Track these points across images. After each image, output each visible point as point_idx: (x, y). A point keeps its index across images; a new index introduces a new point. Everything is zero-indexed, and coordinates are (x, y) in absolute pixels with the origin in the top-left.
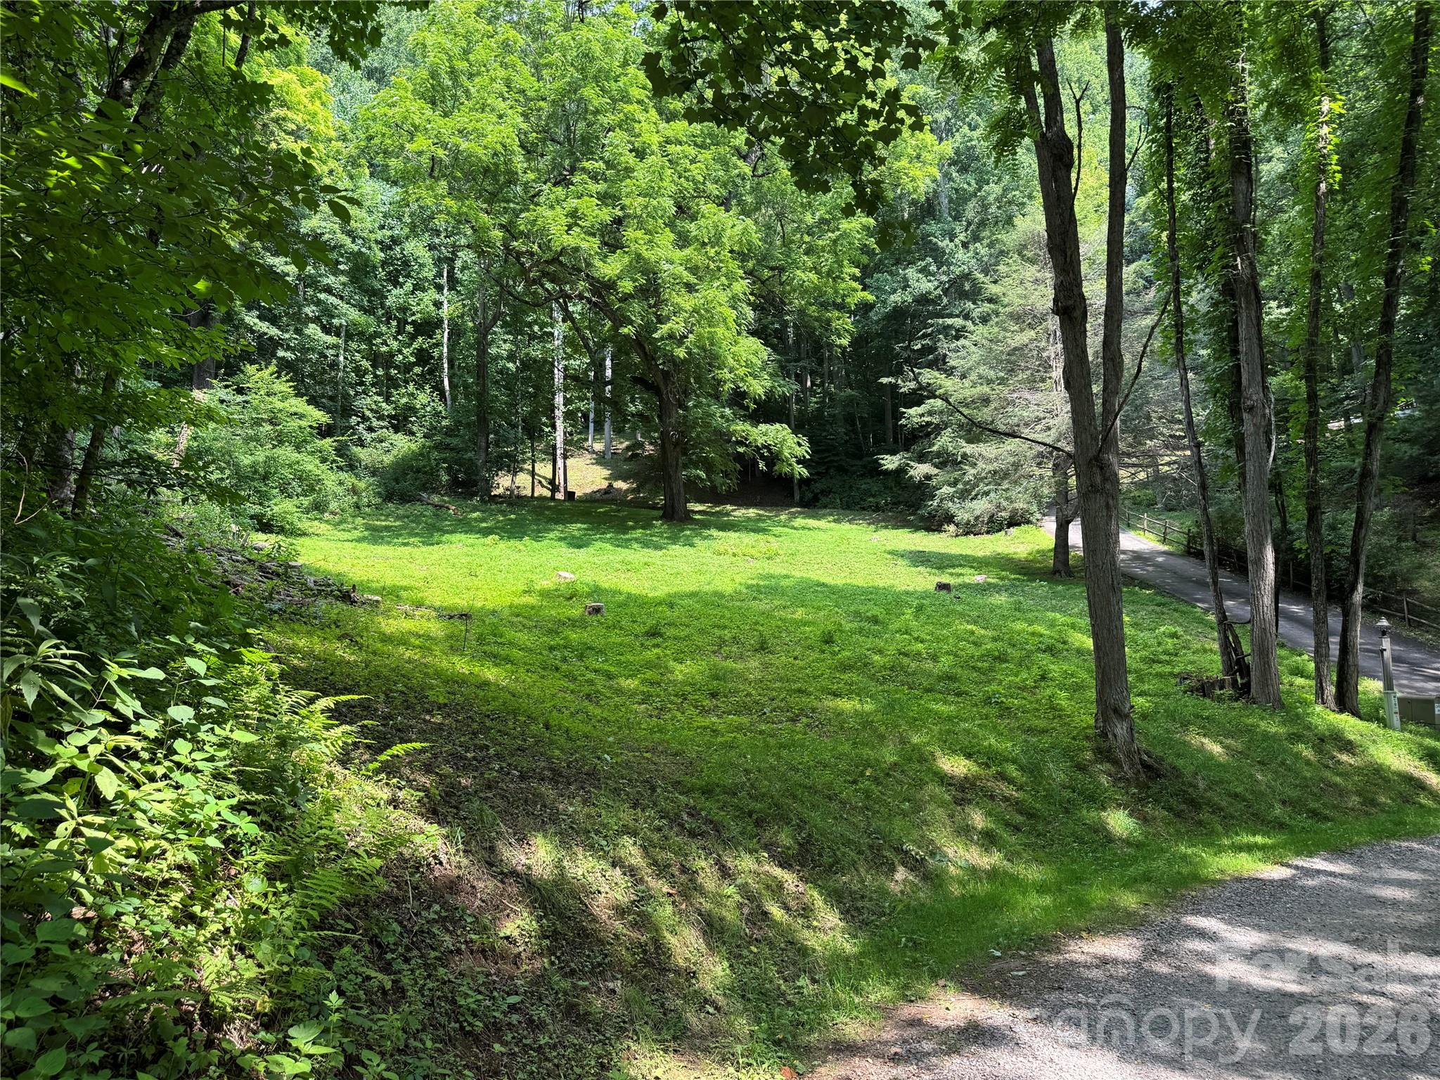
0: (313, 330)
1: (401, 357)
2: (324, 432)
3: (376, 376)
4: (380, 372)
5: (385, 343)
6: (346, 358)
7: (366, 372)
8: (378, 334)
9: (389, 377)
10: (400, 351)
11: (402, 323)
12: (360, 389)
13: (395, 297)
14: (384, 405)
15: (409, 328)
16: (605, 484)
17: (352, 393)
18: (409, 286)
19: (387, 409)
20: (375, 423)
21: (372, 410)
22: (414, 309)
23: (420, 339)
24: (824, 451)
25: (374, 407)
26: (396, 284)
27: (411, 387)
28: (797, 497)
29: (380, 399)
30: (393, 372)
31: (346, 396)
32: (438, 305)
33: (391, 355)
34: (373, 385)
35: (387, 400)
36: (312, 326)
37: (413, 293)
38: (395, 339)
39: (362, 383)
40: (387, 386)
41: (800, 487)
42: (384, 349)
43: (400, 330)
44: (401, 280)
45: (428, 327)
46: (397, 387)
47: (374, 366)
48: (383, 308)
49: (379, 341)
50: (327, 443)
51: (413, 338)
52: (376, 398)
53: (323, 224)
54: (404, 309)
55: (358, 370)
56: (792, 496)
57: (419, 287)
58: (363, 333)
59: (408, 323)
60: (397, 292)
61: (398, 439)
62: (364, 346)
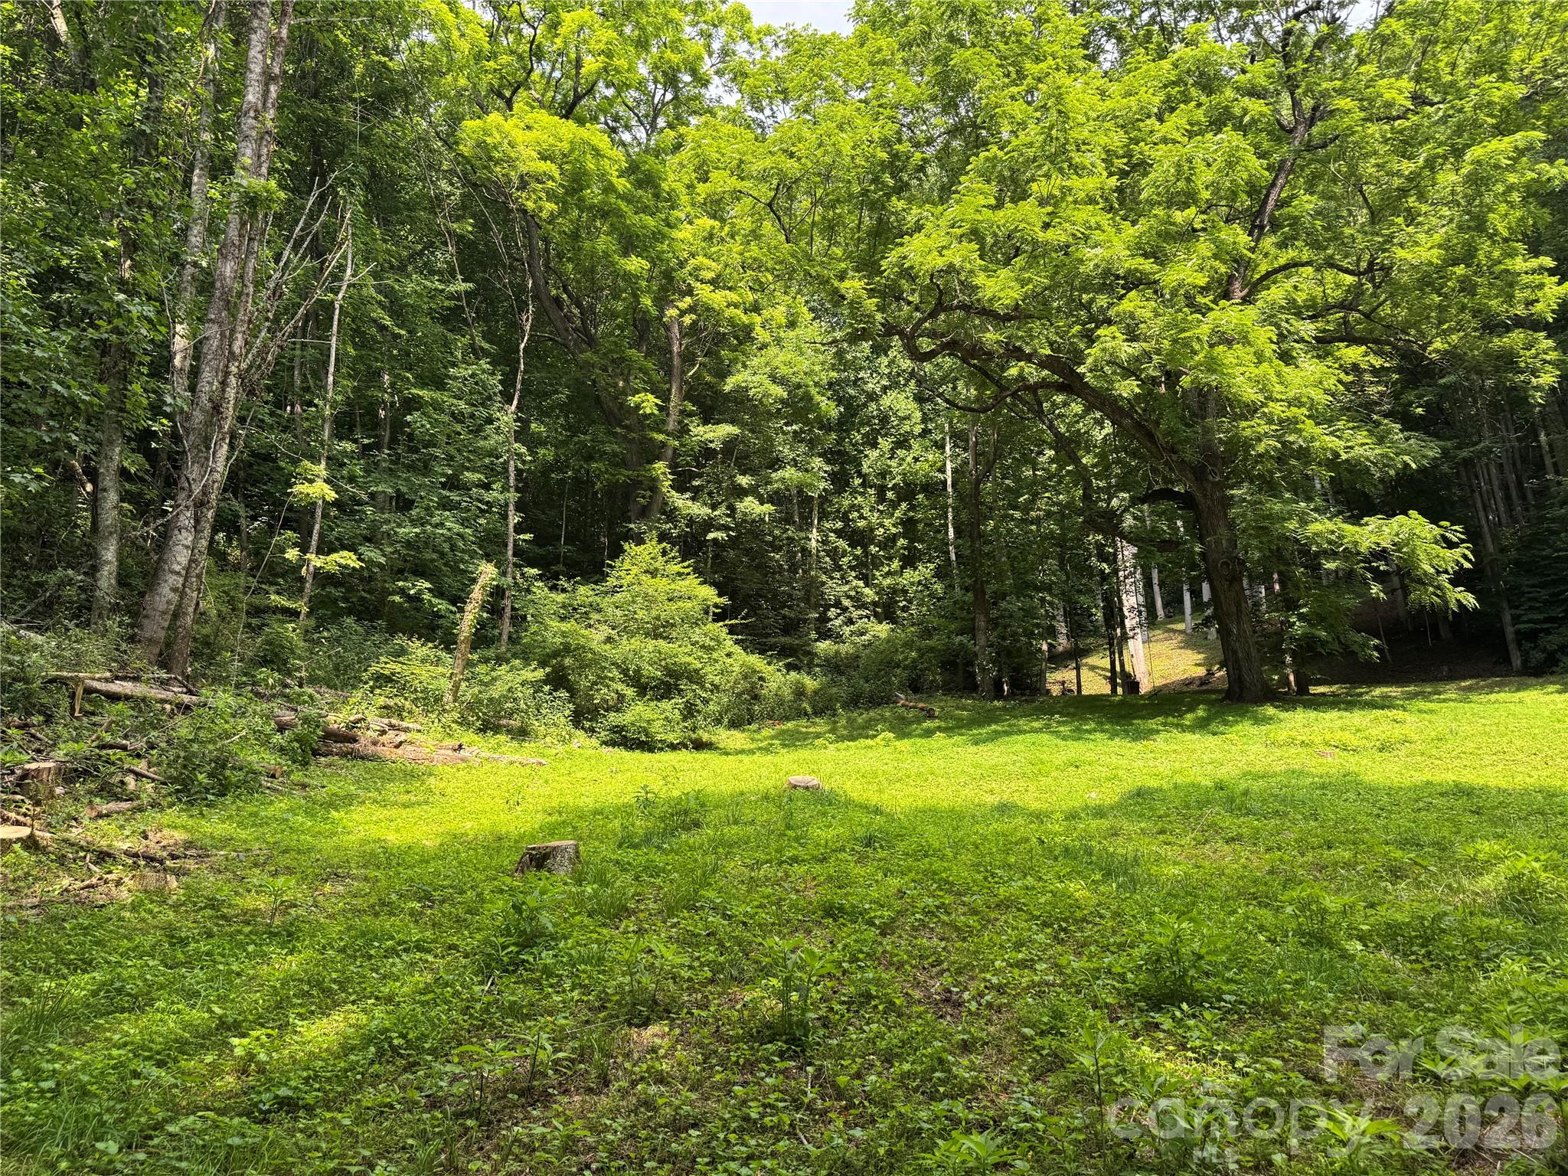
1: (882, 530)
3: (854, 557)
4: (859, 552)
5: (861, 517)
6: (819, 541)
7: (843, 554)
8: (854, 508)
9: (869, 556)
10: (880, 524)
11: (881, 491)
12: (835, 574)
13: (872, 460)
14: (865, 590)
15: (890, 495)
16: (1201, 672)
17: (827, 581)
18: (888, 446)
19: (869, 594)
20: (855, 613)
21: (849, 597)
22: (895, 472)
23: (903, 505)
24: (1554, 583)
25: (853, 593)
26: (874, 445)
27: (895, 565)
28: (1517, 662)
29: (860, 583)
30: (873, 549)
31: (820, 586)
33: (870, 529)
34: (852, 568)
35: (869, 583)
37: (894, 453)
38: (875, 510)
39: (837, 567)
40: (867, 568)
41: (1519, 645)
42: (862, 524)
43: (880, 499)
44: (879, 440)
45: (913, 488)
46: (879, 566)
47: (852, 546)
48: (859, 476)
49: (856, 515)
51: (894, 505)
52: (855, 583)
54: (883, 474)
55: (834, 554)
56: (1507, 660)
57: (902, 443)
58: (838, 511)
59: (889, 489)
60: (874, 454)
61: (882, 630)
62: (839, 525)
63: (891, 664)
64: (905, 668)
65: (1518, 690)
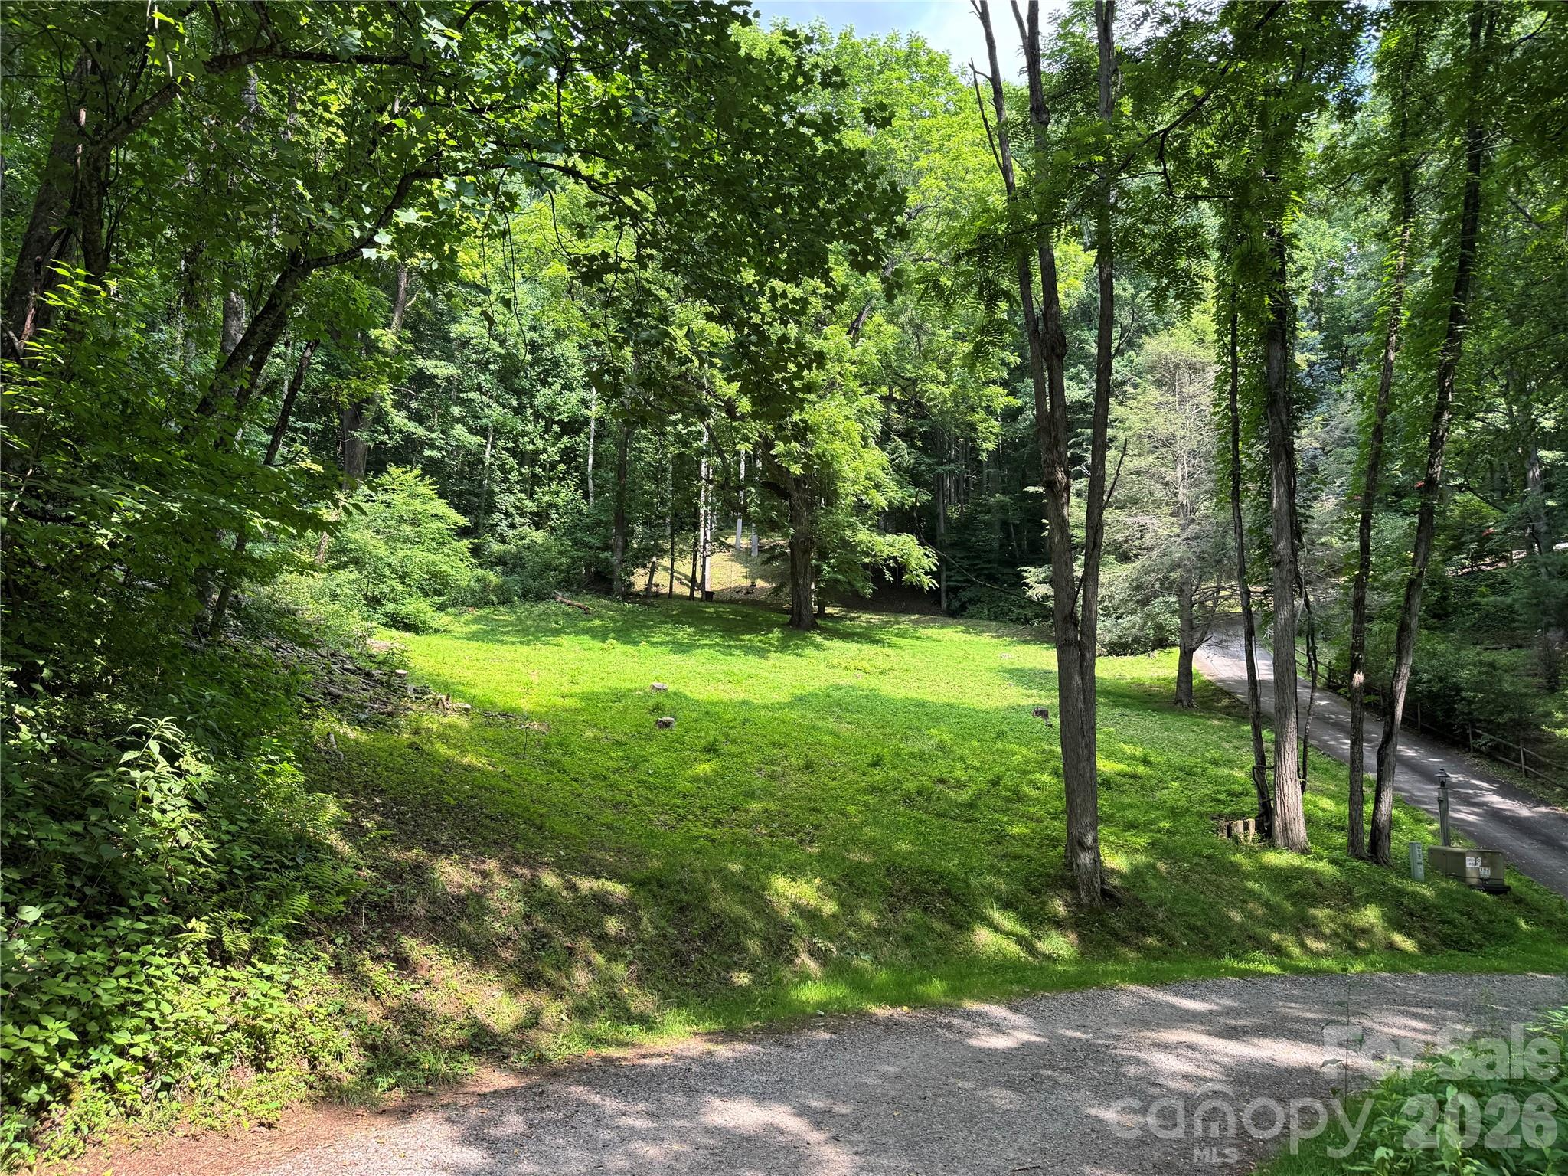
0: (459, 430)
1: (546, 455)
2: (463, 532)
3: (521, 474)
4: (525, 470)
5: (531, 442)
6: (492, 456)
7: (512, 469)
8: (524, 433)
9: (534, 476)
10: (545, 450)
11: (549, 422)
12: (505, 486)
13: (543, 396)
14: (527, 502)
15: (555, 427)
16: (747, 583)
17: (497, 490)
18: (557, 387)
19: (530, 506)
20: (518, 520)
21: (515, 507)
22: (561, 409)
23: (565, 438)
25: (517, 504)
26: (545, 383)
27: (554, 486)
28: (944, 605)
29: (523, 496)
30: (537, 469)
31: (491, 493)
32: (585, 403)
33: (537, 452)
34: (517, 482)
35: (531, 497)
36: (459, 426)
37: (560, 393)
38: (542, 438)
39: (506, 480)
40: (531, 484)
41: (947, 597)
42: (531, 447)
43: (547, 430)
44: (550, 379)
45: (573, 426)
46: (541, 485)
47: (521, 464)
48: (531, 407)
49: (526, 439)
50: (465, 544)
51: (558, 437)
52: (520, 495)
53: (473, 328)
54: (551, 408)
55: (504, 468)
56: (940, 603)
57: (567, 387)
58: (510, 432)
59: (555, 423)
60: (546, 391)
61: (539, 536)
62: (510, 445)
63: (548, 566)
64: (561, 572)
65: (942, 627)
